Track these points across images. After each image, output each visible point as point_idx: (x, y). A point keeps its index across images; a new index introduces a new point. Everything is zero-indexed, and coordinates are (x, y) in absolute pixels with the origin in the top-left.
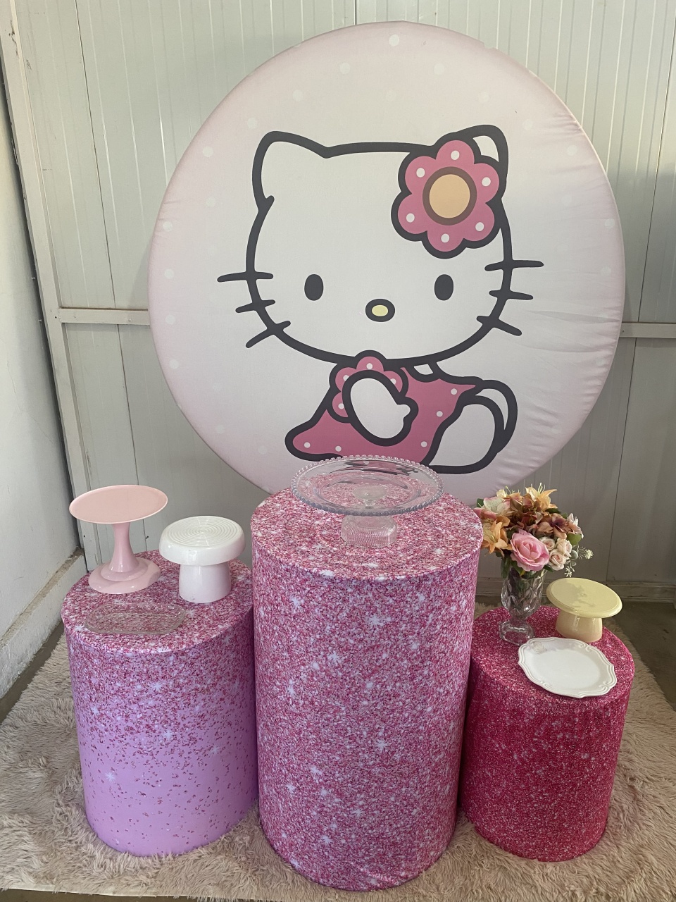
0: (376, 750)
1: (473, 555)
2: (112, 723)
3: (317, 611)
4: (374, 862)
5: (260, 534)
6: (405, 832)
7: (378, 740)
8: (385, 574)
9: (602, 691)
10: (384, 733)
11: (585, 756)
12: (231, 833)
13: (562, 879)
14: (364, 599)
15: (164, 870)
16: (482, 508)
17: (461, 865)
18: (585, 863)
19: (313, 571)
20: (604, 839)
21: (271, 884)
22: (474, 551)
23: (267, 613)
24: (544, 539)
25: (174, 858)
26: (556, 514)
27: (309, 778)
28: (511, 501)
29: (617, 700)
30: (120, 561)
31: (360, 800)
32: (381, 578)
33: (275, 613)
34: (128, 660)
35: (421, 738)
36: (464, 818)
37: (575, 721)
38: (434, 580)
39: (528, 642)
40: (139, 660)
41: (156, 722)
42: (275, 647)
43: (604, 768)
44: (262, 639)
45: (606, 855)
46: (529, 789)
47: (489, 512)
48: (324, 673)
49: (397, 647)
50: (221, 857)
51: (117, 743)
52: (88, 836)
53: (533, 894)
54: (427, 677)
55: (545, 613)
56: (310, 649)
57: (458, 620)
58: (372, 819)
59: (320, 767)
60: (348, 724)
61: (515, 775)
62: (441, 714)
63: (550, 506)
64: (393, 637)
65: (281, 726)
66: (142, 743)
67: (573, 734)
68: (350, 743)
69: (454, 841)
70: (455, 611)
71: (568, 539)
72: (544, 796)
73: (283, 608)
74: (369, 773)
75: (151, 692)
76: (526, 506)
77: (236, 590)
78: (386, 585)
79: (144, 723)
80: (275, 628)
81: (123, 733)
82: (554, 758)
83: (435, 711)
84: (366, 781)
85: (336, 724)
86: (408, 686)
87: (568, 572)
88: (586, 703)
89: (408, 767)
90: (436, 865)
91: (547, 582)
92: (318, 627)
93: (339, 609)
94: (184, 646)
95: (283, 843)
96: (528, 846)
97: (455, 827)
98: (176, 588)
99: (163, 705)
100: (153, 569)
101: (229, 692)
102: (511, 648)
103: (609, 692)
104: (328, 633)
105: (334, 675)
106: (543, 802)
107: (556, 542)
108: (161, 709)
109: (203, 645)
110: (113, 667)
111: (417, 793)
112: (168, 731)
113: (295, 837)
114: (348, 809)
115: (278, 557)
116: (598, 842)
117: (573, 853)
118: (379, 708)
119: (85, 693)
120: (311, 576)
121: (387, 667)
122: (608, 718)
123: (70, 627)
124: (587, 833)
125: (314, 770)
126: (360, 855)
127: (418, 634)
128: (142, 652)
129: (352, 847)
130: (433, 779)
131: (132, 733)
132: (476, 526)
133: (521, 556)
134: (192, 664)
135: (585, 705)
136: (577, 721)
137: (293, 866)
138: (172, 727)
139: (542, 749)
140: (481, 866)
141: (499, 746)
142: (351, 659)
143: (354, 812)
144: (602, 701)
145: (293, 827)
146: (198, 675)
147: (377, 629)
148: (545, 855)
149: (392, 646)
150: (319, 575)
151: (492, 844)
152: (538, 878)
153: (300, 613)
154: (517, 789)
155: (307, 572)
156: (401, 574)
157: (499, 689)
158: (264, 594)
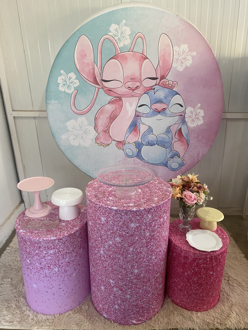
0: (134, 273)
1: (169, 200)
2: (35, 266)
3: (111, 222)
4: (135, 314)
5: (89, 194)
6: (146, 303)
7: (135, 270)
9: (217, 249)
10: (137, 267)
11: (211, 273)
12: (81, 305)
13: (204, 318)
14: (128, 217)
15: (56, 320)
16: (172, 182)
17: (167, 314)
18: (212, 312)
19: (109, 207)
20: (219, 303)
21: (96, 324)
22: (169, 198)
23: (92, 223)
24: (195, 193)
25: (60, 315)
26: (199, 184)
27: (109, 284)
28: (182, 179)
29: (223, 252)
30: (37, 205)
31: (129, 292)
32: (135, 209)
33: (95, 223)
34: (40, 242)
35: (151, 268)
36: (167, 297)
37: (207, 260)
38: (154, 209)
39: (190, 231)
40: (44, 242)
41: (51, 265)
42: (96, 236)
43: (218, 277)
44: (91, 233)
45: (219, 309)
46: (191, 285)
47: (174, 184)
48: (114, 245)
49: (141, 235)
50: (78, 314)
51: (37, 273)
52: (27, 308)
53: (193, 324)
54: (153, 246)
55: (196, 220)
56: (109, 237)
57: (163, 224)
58: (133, 299)
59: (113, 280)
60: (123, 264)
61: (186, 280)
62: (158, 259)
63: (197, 181)
64: (139, 231)
65: (98, 265)
66: (47, 273)
67: (207, 265)
68: (124, 271)
69: (164, 305)
70: (163, 221)
71: (203, 193)
72: (196, 288)
73: (98, 221)
74: (132, 282)
75: (49, 254)
76: (188, 181)
77: (81, 215)
78: (137, 212)
79: (47, 265)
80: (95, 229)
81: (39, 270)
82: (200, 274)
83: (156, 258)
85: (119, 264)
86: (145, 249)
87: (204, 205)
88: (212, 253)
89: (146, 279)
90: (157, 314)
91: (196, 209)
92: (111, 228)
93: (119, 221)
94: (61, 237)
95: (100, 308)
96: (191, 306)
97: (164, 300)
98: (58, 215)
100: (49, 208)
101: (79, 253)
102: (183, 234)
103: (220, 249)
104: (115, 230)
105: (118, 246)
106: (196, 290)
107: (199, 194)
108: (53, 260)
109: (69, 236)
110: (35, 245)
111: (150, 288)
112: (56, 268)
113: (105, 306)
114: (124, 295)
115: (96, 203)
116: (217, 304)
117: (207, 308)
118: (135, 258)
119: (25, 255)
121: (137, 242)
122: (219, 259)
123: (18, 230)
124: (213, 301)
125: (111, 281)
126: (130, 312)
127: (149, 230)
128: (46, 239)
129: (126, 309)
130: (155, 283)
131: (42, 269)
132: (170, 189)
133: (186, 200)
134: (64, 243)
135: (211, 254)
136: (208, 260)
137: (104, 317)
138: (58, 267)
139: (195, 271)
140: (174, 314)
141: (180, 270)
142: (124, 240)
143: (127, 296)
144: (217, 252)
145: (104, 302)
146: (67, 247)
147: (134, 228)
148: (197, 310)
149: (139, 234)
150: (111, 209)
151: (178, 306)
152: (195, 318)
153: (104, 223)
154: (186, 286)
155: (107, 208)
156: (142, 207)
157: (179, 249)
158: (91, 216)
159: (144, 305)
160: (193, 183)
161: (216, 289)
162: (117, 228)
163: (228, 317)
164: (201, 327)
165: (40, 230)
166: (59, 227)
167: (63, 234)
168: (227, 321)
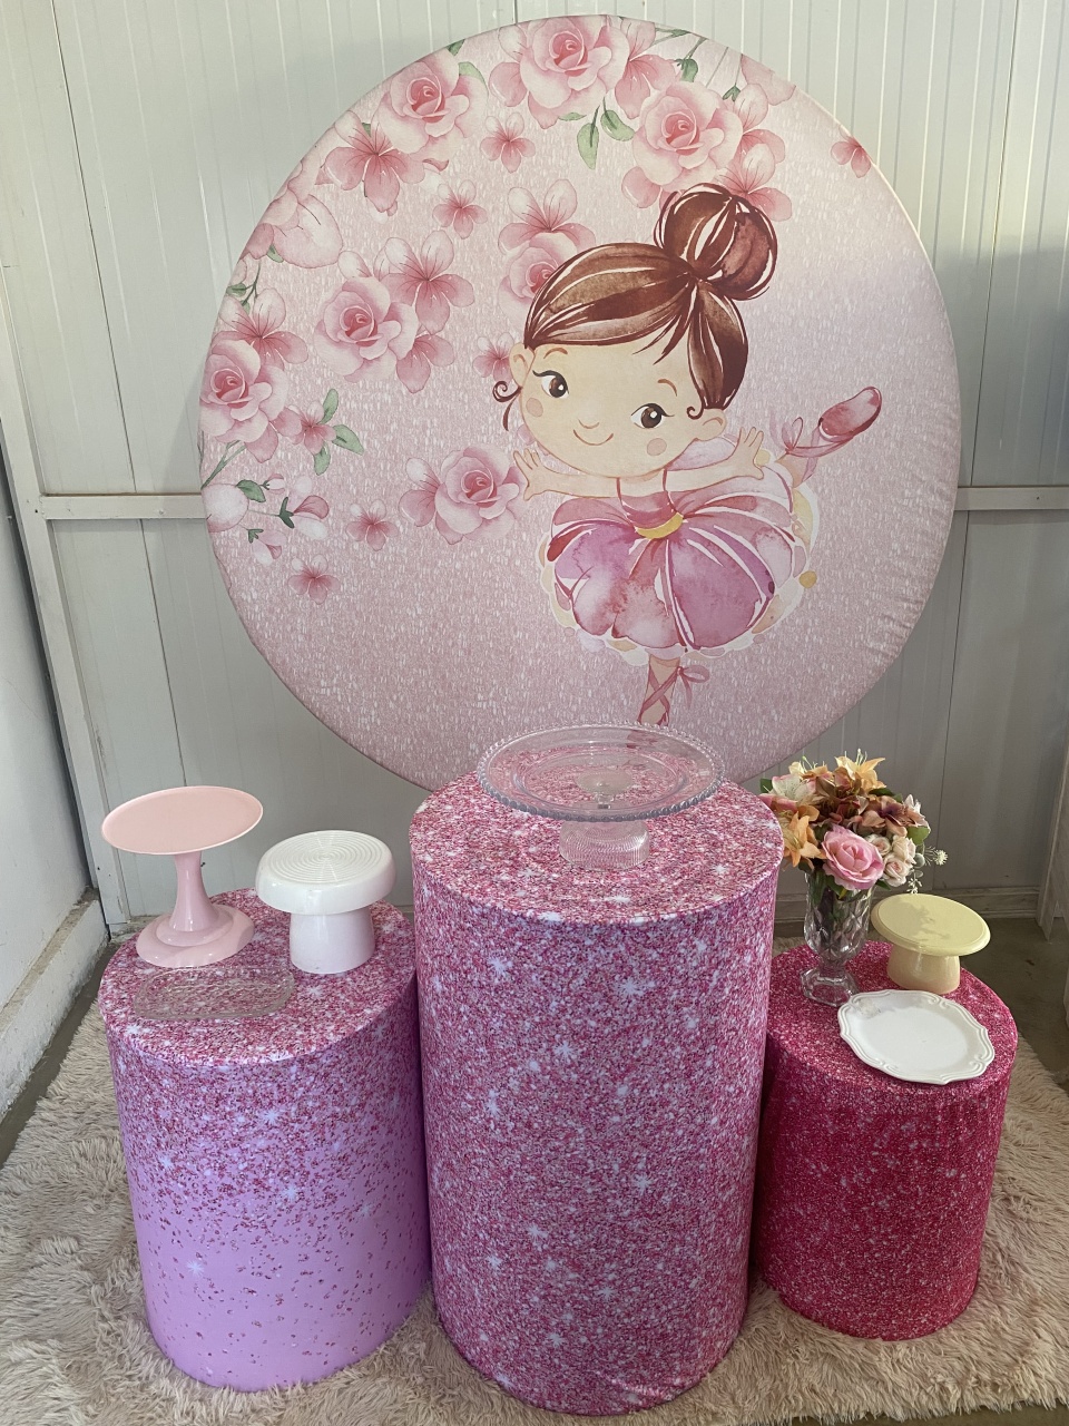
0: (633, 1192)
1: (774, 871)
2: (196, 1181)
3: (534, 978)
4: (633, 1368)
5: (429, 859)
6: (680, 1316)
7: (637, 1176)
8: (644, 912)
9: (975, 1070)
10: (646, 1164)
11: (951, 1174)
12: (394, 1339)
13: (922, 1366)
14: (611, 956)
15: (292, 1410)
16: (771, 795)
17: (765, 1359)
18: (953, 1338)
19: (528, 915)
20: (978, 1296)
21: (468, 1417)
22: (776, 865)
23: (448, 985)
24: (873, 837)
25: (305, 1389)
26: (885, 798)
27: (525, 1244)
28: (818, 780)
29: (996, 1083)
30: (188, 913)
31: (610, 1272)
32: (639, 919)
33: (462, 985)
34: (222, 1078)
35: (702, 1166)
36: (760, 1282)
37: (936, 1121)
38: (720, 917)
39: (850, 1001)
40: (241, 1075)
41: (270, 1174)
42: (464, 1040)
43: (978, 1188)
44: (439, 1027)
45: (983, 1322)
46: (865, 1230)
47: (784, 800)
48: (548, 1077)
49: (666, 1027)
50: (385, 1380)
51: (205, 1212)
52: (158, 1367)
53: (881, 1394)
54: (711, 1071)
55: (868, 951)
56: (525, 1040)
57: (754, 977)
58: (628, 1300)
59: (544, 1225)
60: (588, 1155)
61: (844, 1210)
62: (730, 1127)
63: (876, 785)
64: (658, 1012)
65: (475, 1164)
66: (249, 1211)
67: (933, 1138)
68: (592, 1184)
69: (750, 1321)
70: (751, 964)
71: (909, 836)
72: (889, 1240)
73: (476, 977)
74: (624, 1228)
75: (261, 1126)
76: (841, 788)
77: (383, 948)
78: (647, 931)
79: (252, 1176)
80: (462, 1010)
81: (216, 1194)
82: (904, 1180)
83: (722, 1123)
84: (618, 1241)
85: (569, 1155)
86: (682, 1087)
87: (911, 887)
88: (953, 1091)
89: (683, 1214)
90: (725, 1361)
91: (875, 902)
92: (537, 1004)
93: (571, 973)
94: (313, 1048)
95: (481, 1349)
96: (865, 1320)
98: (285, 951)
99: (280, 1145)
100: (241, 923)
101: (384, 1116)
102: (825, 1012)
103: (986, 1072)
104: (553, 1010)
105: (565, 1078)
106: (889, 1250)
107: (891, 841)
108: (279, 1151)
109: (343, 1043)
110: (197, 1090)
111: (697, 1253)
112: (291, 1186)
113: (504, 1338)
114: (591, 1289)
115: (466, 895)
116: (969, 1302)
117: (934, 1323)
118: (638, 1125)
119: (149, 1136)
120: (524, 924)
121: (649, 1060)
122: (985, 1112)
123: (117, 1029)
124: (954, 1290)
125: (534, 1231)
126: (611, 1358)
127: (697, 1003)
128: (245, 1062)
129: (597, 1347)
130: (719, 1229)
131: (230, 1195)
132: (771, 825)
133: (840, 867)
134: (326, 1075)
135: (950, 1095)
136: (939, 1119)
137: (500, 1385)
138: (297, 1180)
139: (886, 1167)
140: (796, 1357)
141: (817, 1168)
142: (592, 1052)
143: (601, 1292)
144: (976, 1085)
145: (498, 1324)
146: (336, 1092)
147: (634, 1000)
148: (893, 1331)
149: (657, 1026)
150: (538, 921)
151: (809, 1321)
152: (885, 1367)
153: (505, 983)
154: (847, 1233)
155: (516, 917)
156: (669, 910)
157: (814, 1078)
158: (441, 956)
159: (669, 1327)
160: (861, 793)
161: (969, 1241)
162: (563, 1002)
163: (1022, 1356)
164: (913, 1405)
165: (217, 1021)
166: (298, 1005)
167: (318, 1036)
168: (1018, 1372)
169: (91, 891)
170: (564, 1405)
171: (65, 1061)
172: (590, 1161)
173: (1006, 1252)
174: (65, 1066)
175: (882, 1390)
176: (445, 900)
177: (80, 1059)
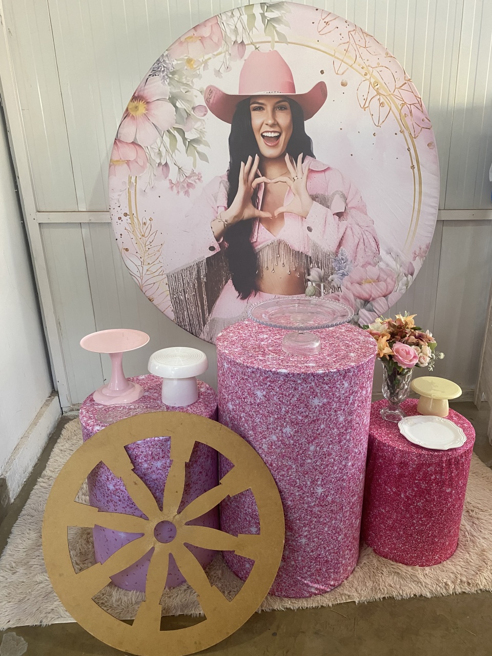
0: (316, 495)
3: (275, 398)
4: (314, 575)
5: (227, 352)
6: (334, 553)
7: (318, 488)
8: (323, 369)
9: (459, 444)
10: (321, 482)
11: (448, 490)
13: (437, 576)
14: (309, 387)
16: (370, 329)
17: (369, 574)
18: (449, 565)
19: (273, 370)
20: (459, 549)
22: (376, 353)
23: (235, 405)
24: (413, 346)
25: (170, 590)
26: (418, 331)
28: (389, 323)
29: (468, 450)
30: (116, 382)
31: (305, 531)
32: (320, 371)
33: (242, 404)
35: (345, 484)
36: (365, 544)
37: (443, 466)
38: (354, 372)
39: (402, 420)
40: (146, 445)
43: (460, 498)
45: (462, 559)
46: (412, 517)
48: (280, 442)
49: (331, 420)
51: (128, 509)
54: (349, 441)
56: (271, 426)
58: (312, 545)
60: (297, 477)
61: (403, 508)
62: (356, 468)
63: (414, 325)
64: (328, 413)
67: (441, 476)
68: (298, 491)
69: (361, 560)
71: (428, 346)
72: (422, 521)
73: (249, 400)
74: (311, 511)
75: (154, 468)
76: (400, 325)
77: (202, 397)
78: (324, 376)
80: (242, 415)
82: (429, 493)
83: (353, 465)
84: (309, 517)
85: (288, 478)
86: (337, 447)
87: (430, 368)
88: (450, 453)
89: (336, 506)
90: (352, 576)
92: (276, 410)
93: (291, 395)
96: (411, 557)
98: (159, 398)
100: (138, 388)
101: (205, 467)
103: (463, 445)
104: (283, 412)
105: (287, 443)
106: (422, 525)
107: (421, 348)
108: (161, 481)
111: (342, 524)
114: (297, 539)
115: (245, 364)
116: (455, 551)
117: (441, 559)
118: (318, 464)
120: (271, 374)
121: (324, 434)
122: (463, 463)
124: (449, 544)
126: (305, 571)
127: (344, 410)
129: (299, 566)
130: (350, 514)
132: (371, 339)
133: (401, 358)
139: (421, 487)
140: (382, 573)
141: (391, 490)
142: (300, 430)
143: (301, 541)
144: (460, 451)
147: (318, 407)
148: (423, 562)
149: (327, 419)
150: (278, 373)
151: (386, 559)
152: (421, 576)
153: (262, 401)
154: (403, 518)
155: (268, 371)
156: (333, 368)
157: (389, 450)
158: (232, 393)
159: (329, 558)
160: (408, 328)
162: (287, 409)
163: (479, 571)
164: (434, 591)
168: (478, 577)
169: (54, 392)
170: (284, 593)
171: (48, 463)
172: (298, 480)
173: (469, 532)
174: (49, 465)
175: (420, 585)
176: (236, 367)
177: (55, 462)
